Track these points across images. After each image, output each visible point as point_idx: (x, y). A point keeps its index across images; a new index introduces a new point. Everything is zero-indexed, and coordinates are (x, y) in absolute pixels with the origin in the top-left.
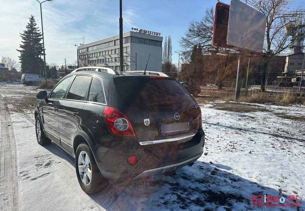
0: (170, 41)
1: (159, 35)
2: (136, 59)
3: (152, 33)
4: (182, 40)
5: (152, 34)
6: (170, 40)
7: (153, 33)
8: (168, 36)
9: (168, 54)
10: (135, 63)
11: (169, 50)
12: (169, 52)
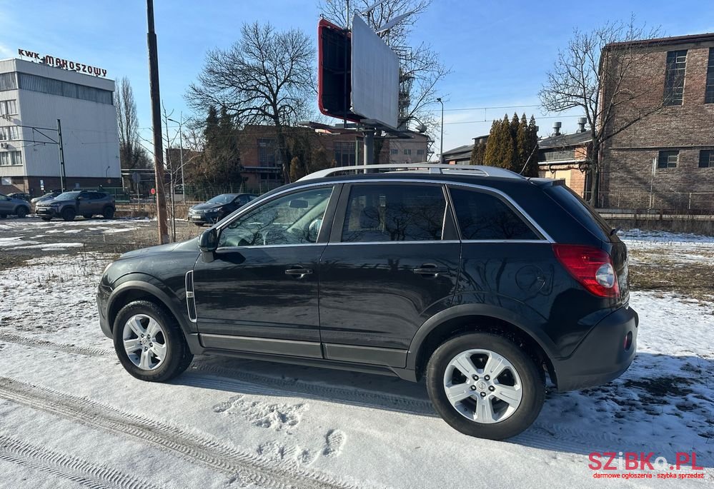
0: (127, 93)
1: (102, 74)
2: (60, 135)
3: (82, 67)
4: (192, 91)
5: (81, 72)
6: (127, 89)
7: (86, 69)
8: (121, 80)
9: (128, 123)
10: (59, 147)
11: (127, 113)
12: (128, 118)
